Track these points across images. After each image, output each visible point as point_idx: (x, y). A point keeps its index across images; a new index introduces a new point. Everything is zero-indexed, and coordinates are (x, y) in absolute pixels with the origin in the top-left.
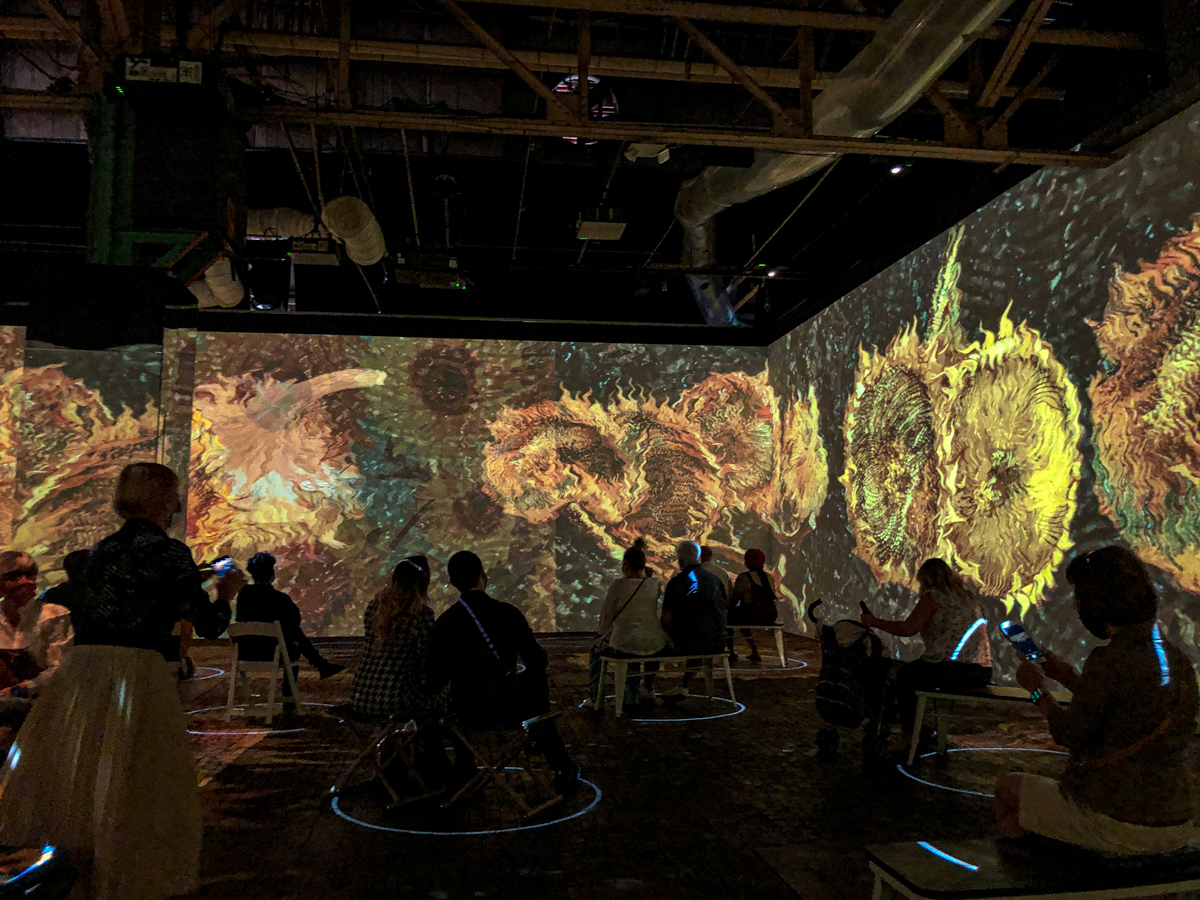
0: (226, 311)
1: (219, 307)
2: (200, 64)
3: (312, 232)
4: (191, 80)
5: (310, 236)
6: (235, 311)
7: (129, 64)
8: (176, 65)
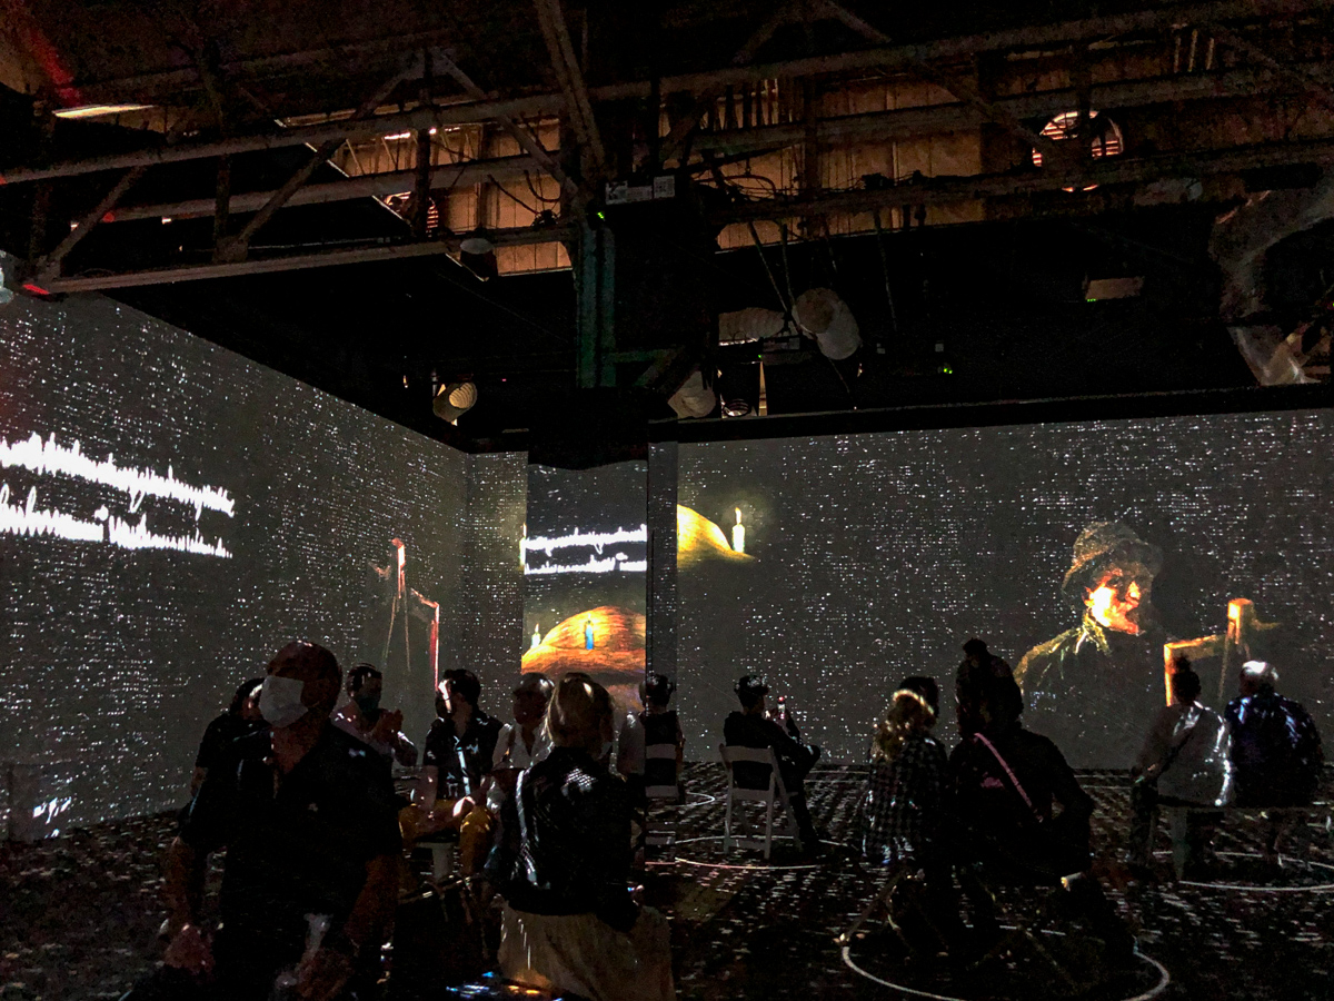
0: (698, 421)
1: (692, 418)
2: (672, 177)
3: (782, 331)
4: (664, 195)
5: (780, 335)
6: (708, 420)
7: (608, 189)
8: (651, 183)
